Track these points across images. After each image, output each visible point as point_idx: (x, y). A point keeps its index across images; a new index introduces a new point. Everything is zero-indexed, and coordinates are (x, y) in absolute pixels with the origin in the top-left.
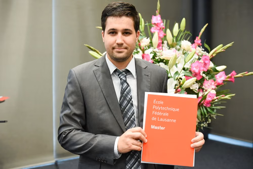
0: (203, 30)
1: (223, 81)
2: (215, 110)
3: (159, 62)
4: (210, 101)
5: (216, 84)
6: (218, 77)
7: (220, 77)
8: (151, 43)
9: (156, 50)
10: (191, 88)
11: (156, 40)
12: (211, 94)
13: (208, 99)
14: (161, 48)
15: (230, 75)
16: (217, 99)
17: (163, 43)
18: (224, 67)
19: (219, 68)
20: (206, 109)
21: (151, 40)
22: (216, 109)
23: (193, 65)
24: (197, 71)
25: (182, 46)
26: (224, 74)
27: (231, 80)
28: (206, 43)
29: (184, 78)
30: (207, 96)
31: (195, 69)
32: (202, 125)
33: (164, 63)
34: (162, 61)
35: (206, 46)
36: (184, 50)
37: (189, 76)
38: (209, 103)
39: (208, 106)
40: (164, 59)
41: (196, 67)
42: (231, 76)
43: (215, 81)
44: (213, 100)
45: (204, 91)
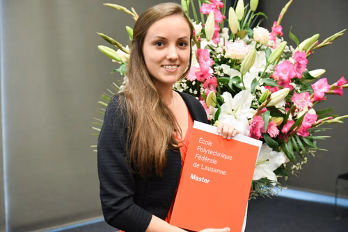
0: (284, 10)
1: (325, 93)
2: (315, 142)
3: (220, 64)
4: (309, 127)
5: (313, 100)
6: (316, 88)
7: (320, 87)
8: (203, 31)
9: (211, 43)
10: (277, 107)
11: (210, 26)
12: (310, 115)
13: (306, 124)
14: (217, 39)
15: (336, 84)
16: (320, 123)
17: (221, 32)
18: (321, 71)
19: (315, 73)
20: (302, 141)
21: (203, 26)
22: (317, 140)
23: (278, 67)
24: (285, 78)
25: (254, 36)
26: (326, 83)
27: (337, 92)
28: (292, 32)
29: (263, 89)
30: (304, 120)
31: (281, 74)
32: (294, 166)
33: (229, 64)
34: (224, 61)
35: (292, 36)
36: (258, 43)
37: (272, 87)
38: (306, 130)
39: (305, 135)
40: (228, 59)
41: (283, 72)
42: (339, 85)
43: (310, 94)
44: (313, 126)
45: (296, 110)
